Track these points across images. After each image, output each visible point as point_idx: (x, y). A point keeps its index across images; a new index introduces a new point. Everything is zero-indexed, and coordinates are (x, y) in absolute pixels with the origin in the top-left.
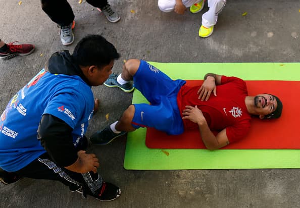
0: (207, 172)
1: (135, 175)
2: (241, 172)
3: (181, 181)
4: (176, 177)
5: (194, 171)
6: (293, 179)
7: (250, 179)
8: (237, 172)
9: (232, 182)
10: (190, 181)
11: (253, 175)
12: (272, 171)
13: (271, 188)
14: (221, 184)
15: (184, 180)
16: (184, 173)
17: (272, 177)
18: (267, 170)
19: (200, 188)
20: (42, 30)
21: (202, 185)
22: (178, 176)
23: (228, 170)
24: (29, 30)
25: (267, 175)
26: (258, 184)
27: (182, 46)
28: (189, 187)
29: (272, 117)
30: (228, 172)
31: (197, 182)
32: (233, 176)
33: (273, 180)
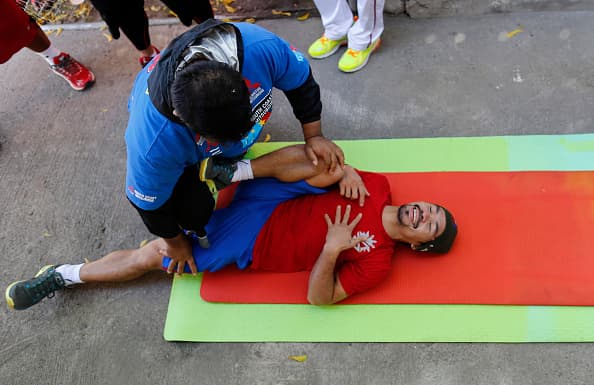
0: (310, 347)
1: (182, 351)
2: (375, 347)
3: (263, 363)
4: (254, 356)
5: (287, 345)
6: (473, 364)
7: (390, 361)
8: (367, 348)
9: (355, 367)
10: (279, 364)
11: (397, 353)
12: (434, 346)
13: (429, 379)
14: (336, 370)
15: (270, 362)
16: (269, 348)
17: (434, 358)
18: (423, 345)
19: (296, 376)
20: (43, 90)
21: (299, 371)
22: (258, 354)
23: (350, 343)
24: (22, 89)
25: (424, 354)
26: (405, 373)
27: (284, 110)
28: (277, 374)
29: (431, 250)
30: (349, 347)
31: (292, 367)
32: (359, 355)
33: (433, 364)
